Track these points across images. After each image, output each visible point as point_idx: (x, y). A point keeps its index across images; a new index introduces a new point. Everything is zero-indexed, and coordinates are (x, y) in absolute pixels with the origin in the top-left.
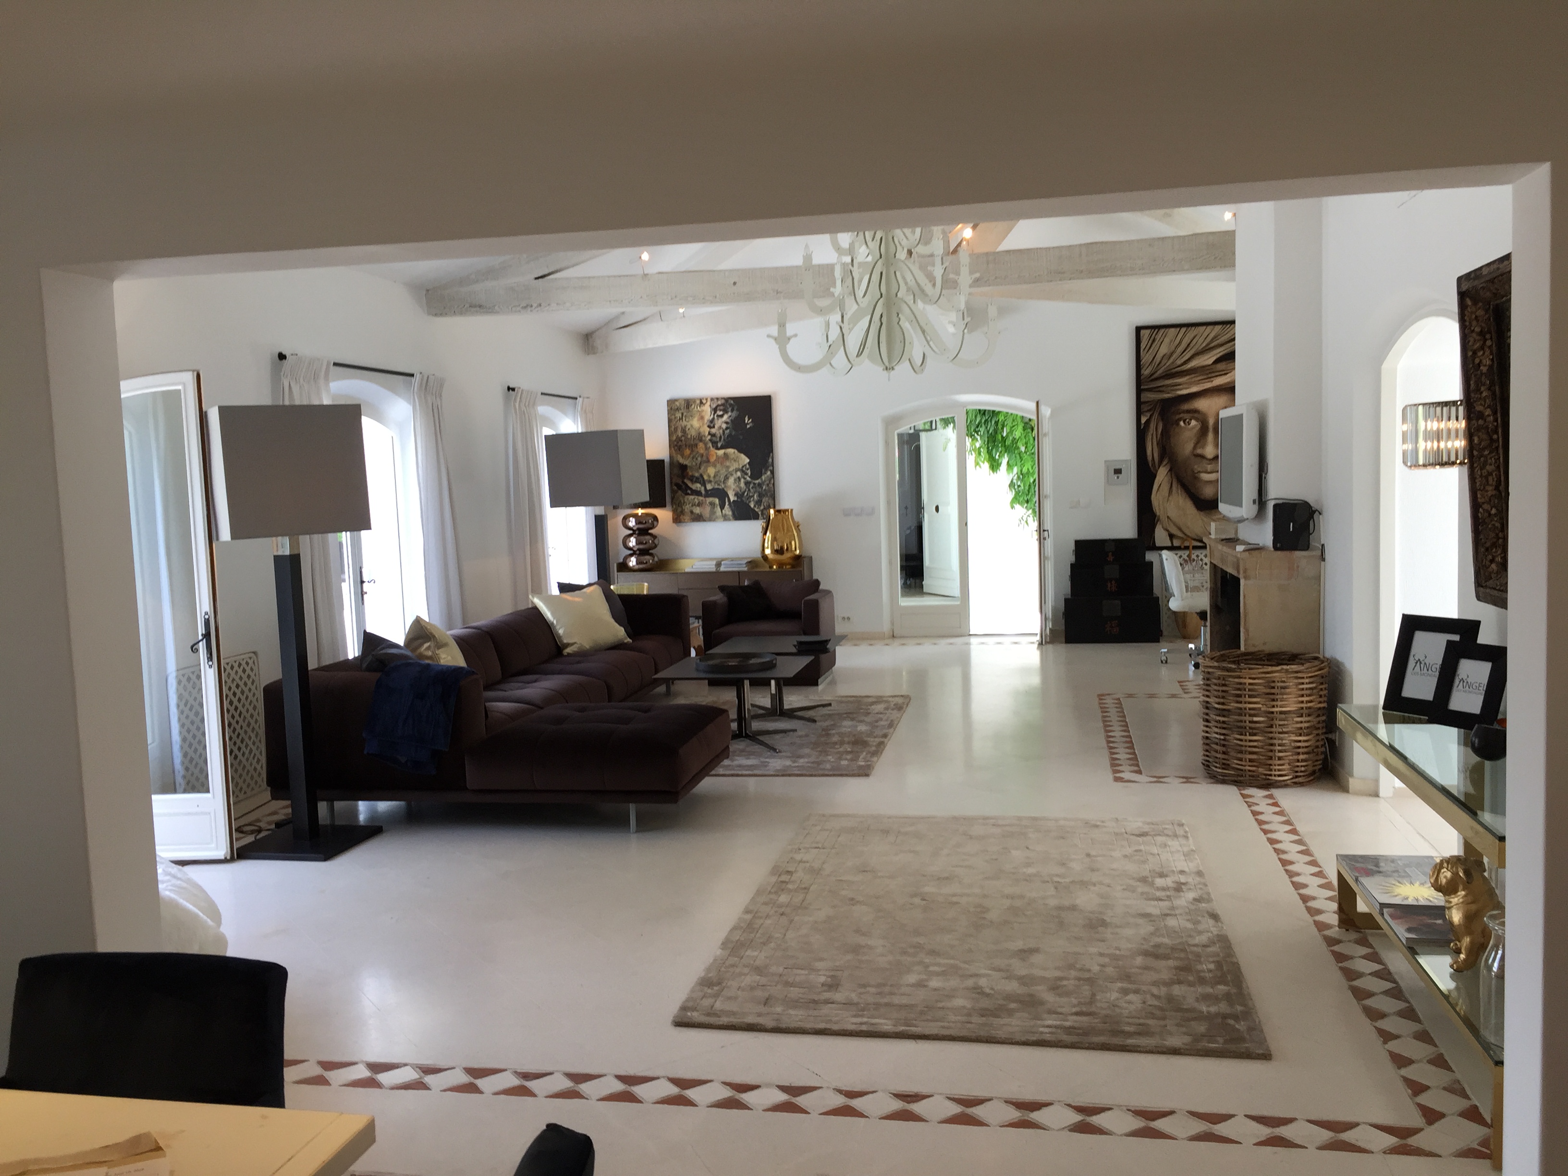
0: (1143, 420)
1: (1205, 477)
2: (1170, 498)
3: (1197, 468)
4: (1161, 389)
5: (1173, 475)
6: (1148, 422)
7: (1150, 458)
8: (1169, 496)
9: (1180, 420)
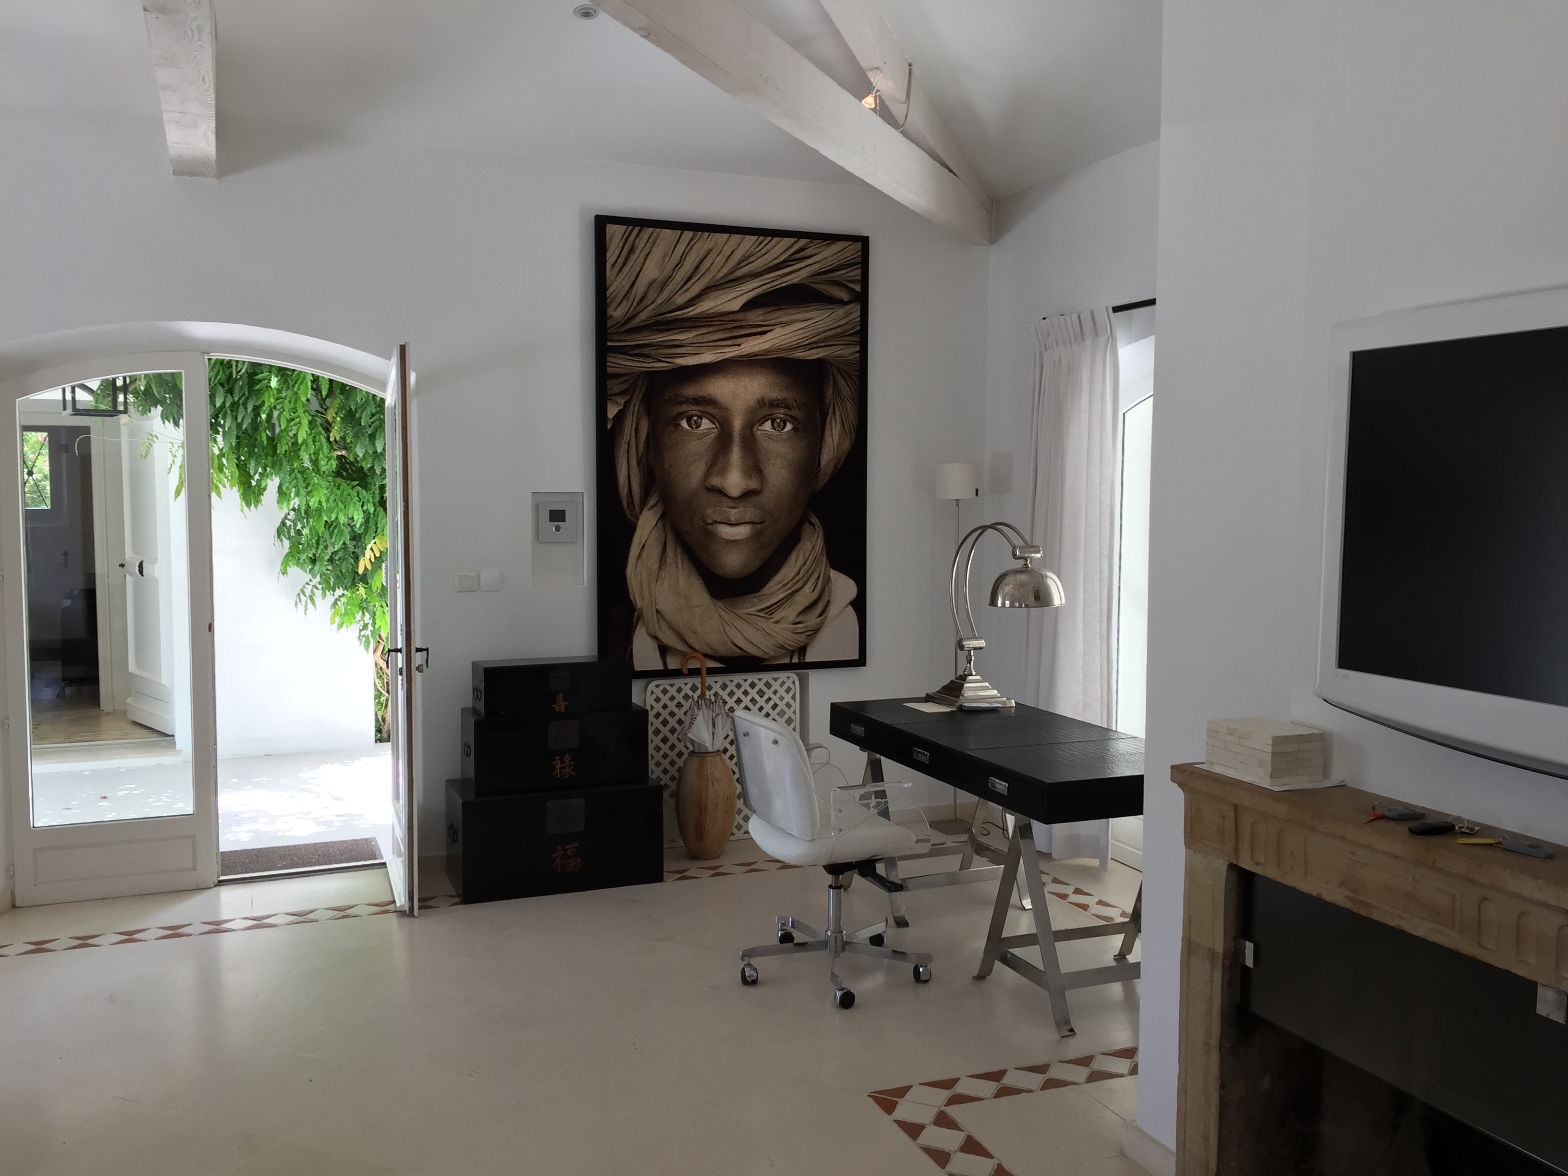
0: (612, 411)
1: (726, 532)
2: (663, 573)
3: (711, 514)
4: (646, 351)
5: (668, 528)
6: (620, 416)
7: (624, 491)
8: (660, 568)
9: (680, 416)
